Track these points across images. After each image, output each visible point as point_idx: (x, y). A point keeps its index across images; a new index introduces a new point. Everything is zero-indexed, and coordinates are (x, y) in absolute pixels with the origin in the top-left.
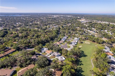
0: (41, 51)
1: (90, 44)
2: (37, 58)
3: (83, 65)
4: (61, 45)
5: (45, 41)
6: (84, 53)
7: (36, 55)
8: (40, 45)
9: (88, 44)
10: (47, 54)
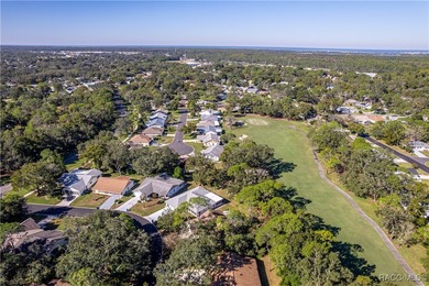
0: (58, 194)
1: (271, 127)
2: (51, 236)
3: (309, 202)
4: (154, 145)
5: (69, 139)
6: (276, 157)
7: (39, 216)
8: (48, 160)
9: (265, 127)
10: (104, 198)
